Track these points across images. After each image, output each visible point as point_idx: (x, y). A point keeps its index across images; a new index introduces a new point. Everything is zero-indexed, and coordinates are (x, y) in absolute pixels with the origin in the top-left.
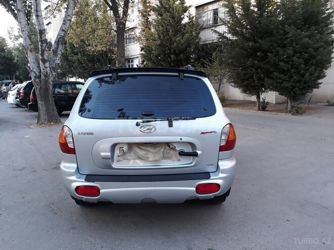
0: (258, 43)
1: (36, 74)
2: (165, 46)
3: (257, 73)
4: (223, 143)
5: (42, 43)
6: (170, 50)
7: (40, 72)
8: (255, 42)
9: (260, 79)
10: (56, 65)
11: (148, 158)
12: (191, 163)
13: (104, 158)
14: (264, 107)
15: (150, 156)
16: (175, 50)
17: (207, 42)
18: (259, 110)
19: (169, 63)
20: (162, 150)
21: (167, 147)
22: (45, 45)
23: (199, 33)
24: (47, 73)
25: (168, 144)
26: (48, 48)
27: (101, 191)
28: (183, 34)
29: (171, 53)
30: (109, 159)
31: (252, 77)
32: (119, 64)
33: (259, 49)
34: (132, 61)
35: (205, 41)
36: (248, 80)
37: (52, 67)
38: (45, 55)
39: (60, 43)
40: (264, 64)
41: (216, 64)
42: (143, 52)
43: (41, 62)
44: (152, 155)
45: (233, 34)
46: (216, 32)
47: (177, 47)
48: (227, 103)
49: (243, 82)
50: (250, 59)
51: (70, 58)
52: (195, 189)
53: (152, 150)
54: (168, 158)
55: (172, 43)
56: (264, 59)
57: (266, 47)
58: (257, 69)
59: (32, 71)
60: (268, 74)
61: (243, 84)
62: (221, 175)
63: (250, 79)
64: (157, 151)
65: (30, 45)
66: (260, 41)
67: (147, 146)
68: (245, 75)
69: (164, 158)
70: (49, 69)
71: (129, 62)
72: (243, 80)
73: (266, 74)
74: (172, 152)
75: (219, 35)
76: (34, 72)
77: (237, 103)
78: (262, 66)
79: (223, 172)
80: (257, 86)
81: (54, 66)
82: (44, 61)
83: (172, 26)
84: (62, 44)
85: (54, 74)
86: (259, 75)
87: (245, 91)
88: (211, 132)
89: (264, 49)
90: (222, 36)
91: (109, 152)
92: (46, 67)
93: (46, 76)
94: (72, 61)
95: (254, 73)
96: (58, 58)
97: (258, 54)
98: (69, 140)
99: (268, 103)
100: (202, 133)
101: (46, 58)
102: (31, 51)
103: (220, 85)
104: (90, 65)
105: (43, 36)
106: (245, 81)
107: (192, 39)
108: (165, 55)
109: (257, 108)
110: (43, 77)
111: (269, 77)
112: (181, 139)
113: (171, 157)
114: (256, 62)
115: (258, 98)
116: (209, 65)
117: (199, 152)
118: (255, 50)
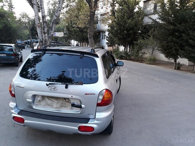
0: (177, 26)
1: (41, 40)
2: (121, 25)
3: (175, 46)
4: (99, 102)
5: (44, 23)
6: (124, 28)
7: (43, 39)
8: (175, 25)
9: (176, 50)
10: (52, 35)
11: (53, 105)
12: (78, 112)
13: (29, 102)
14: (178, 67)
15: (54, 104)
16: (127, 28)
17: (149, 24)
18: (175, 69)
19: (123, 36)
20: (61, 102)
21: (64, 100)
22: (45, 24)
23: (143, 18)
24: (46, 39)
25: (65, 99)
26: (47, 26)
27: (25, 121)
28: (134, 18)
29: (124, 29)
30: (31, 103)
31: (171, 48)
32: (89, 36)
33: (178, 31)
34: (105, 33)
35: (147, 23)
36: (169, 49)
37: (49, 36)
38: (45, 29)
39: (54, 23)
40: (179, 40)
41: (151, 38)
42: (109, 28)
43: (43, 34)
44: (55, 104)
45: (162, 20)
46: (151, 18)
47: (129, 26)
48: (157, 62)
49: (166, 51)
50: (171, 37)
51: (70, 29)
52: (78, 128)
53: (55, 101)
54: (65, 107)
55: (126, 23)
56: (180, 37)
57: (182, 29)
58: (174, 43)
59: (39, 38)
60: (182, 47)
61: (166, 52)
62: (96, 122)
63: (170, 50)
64: (58, 102)
65: (38, 24)
66: (178, 25)
67: (53, 98)
68: (167, 46)
69: (62, 107)
70: (47, 37)
71: (103, 33)
72: (166, 50)
73: (180, 47)
74: (67, 103)
75: (153, 21)
76: (40, 39)
77: (164, 63)
78: (178, 41)
79: (98, 120)
80: (174, 54)
81: (50, 36)
82: (45, 33)
83: (128, 13)
84: (55, 24)
85: (50, 40)
86: (176, 47)
87: (166, 57)
88: (92, 94)
89: (180, 31)
90: (154, 21)
91: (30, 99)
92: (45, 36)
93: (45, 41)
94: (71, 31)
95: (173, 46)
96: (52, 32)
97: (176, 34)
98: (12, 89)
99: (181, 65)
100: (86, 94)
101: (46, 31)
102: (39, 27)
103: (153, 51)
104: (80, 34)
105: (44, 19)
106: (167, 50)
107: (139, 21)
108: (121, 31)
109: (174, 68)
110: (44, 42)
111: (182, 49)
112: (72, 97)
113: (67, 106)
114: (174, 39)
115: (176, 61)
116: (147, 38)
117: (83, 106)
118: (175, 31)
